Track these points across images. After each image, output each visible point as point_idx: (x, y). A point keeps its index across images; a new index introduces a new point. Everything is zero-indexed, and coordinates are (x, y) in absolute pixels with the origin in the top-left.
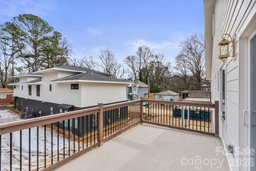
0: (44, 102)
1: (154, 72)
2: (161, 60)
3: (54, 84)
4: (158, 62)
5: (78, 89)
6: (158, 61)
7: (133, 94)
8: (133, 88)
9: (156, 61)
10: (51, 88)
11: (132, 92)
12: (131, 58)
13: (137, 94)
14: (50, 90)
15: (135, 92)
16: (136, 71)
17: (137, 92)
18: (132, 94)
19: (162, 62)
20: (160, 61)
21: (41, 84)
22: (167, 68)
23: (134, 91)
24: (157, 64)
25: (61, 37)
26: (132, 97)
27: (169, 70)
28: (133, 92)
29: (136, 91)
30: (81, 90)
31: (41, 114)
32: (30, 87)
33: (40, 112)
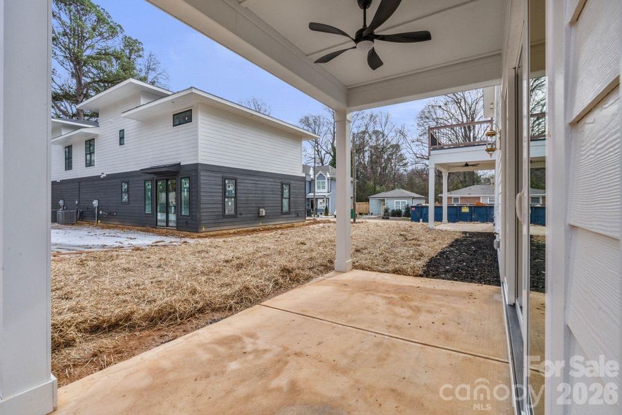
0: (105, 175)
1: (367, 154)
2: (383, 127)
3: (130, 126)
4: (376, 132)
5: (191, 121)
6: (376, 129)
7: (316, 194)
8: (316, 181)
9: (371, 130)
10: (122, 138)
11: (314, 192)
12: (311, 121)
13: (326, 194)
14: (121, 143)
15: (321, 190)
16: (323, 152)
17: (326, 190)
18: (314, 195)
19: (386, 133)
20: (380, 130)
21: (97, 135)
22: (397, 147)
23: (319, 188)
24: (374, 138)
25: (141, 53)
26: (314, 203)
27: (402, 152)
28: (316, 190)
29: (324, 188)
30: (197, 123)
31: (98, 207)
32: (69, 149)
33: (95, 203)
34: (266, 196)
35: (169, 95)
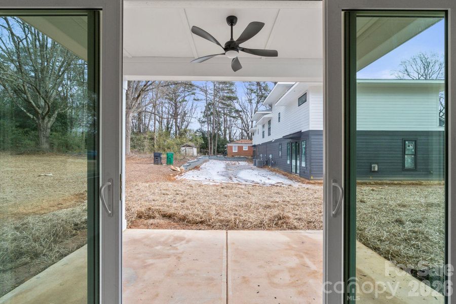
0: (274, 141)
3: (282, 110)
5: (306, 101)
10: (279, 118)
14: (279, 121)
21: (271, 118)
30: (309, 101)
31: (272, 159)
33: (271, 156)
34: (380, 152)
35: (293, 85)
